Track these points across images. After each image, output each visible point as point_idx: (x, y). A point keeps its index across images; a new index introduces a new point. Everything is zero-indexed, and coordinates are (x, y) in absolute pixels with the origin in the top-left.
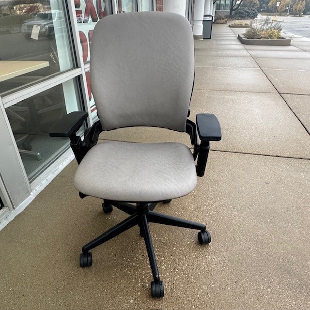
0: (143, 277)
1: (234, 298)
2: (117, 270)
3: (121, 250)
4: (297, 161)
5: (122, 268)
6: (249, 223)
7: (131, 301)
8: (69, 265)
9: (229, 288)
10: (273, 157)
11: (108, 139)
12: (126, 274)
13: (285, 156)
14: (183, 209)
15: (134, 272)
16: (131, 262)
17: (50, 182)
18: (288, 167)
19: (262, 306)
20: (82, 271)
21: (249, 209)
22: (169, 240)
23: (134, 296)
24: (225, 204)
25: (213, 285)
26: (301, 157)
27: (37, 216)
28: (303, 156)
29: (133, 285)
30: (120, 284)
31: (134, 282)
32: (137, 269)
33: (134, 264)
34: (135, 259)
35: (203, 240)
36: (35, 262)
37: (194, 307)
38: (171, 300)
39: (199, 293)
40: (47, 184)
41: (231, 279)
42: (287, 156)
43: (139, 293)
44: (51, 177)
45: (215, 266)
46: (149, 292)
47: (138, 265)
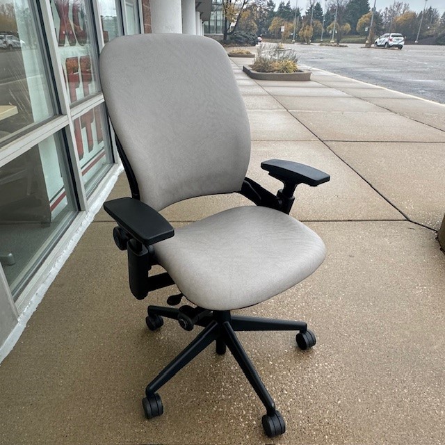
1: (370, 411)
2: (203, 410)
3: (197, 380)
4: (374, 223)
5: (208, 406)
6: (350, 311)
8: (125, 421)
9: (359, 400)
10: (345, 222)
12: (218, 414)
13: (358, 219)
14: (260, 306)
15: (228, 408)
16: (218, 394)
17: (43, 297)
18: (367, 234)
19: (405, 414)
20: (150, 424)
21: (343, 292)
22: (258, 352)
24: (312, 291)
25: (339, 402)
26: (377, 218)
27: (41, 354)
29: (234, 428)
30: (216, 431)
31: (233, 422)
32: (231, 403)
33: (223, 396)
34: (222, 389)
35: (304, 343)
36: (67, 429)
37: (327, 437)
38: (294, 435)
39: (325, 416)
40: (39, 300)
41: (357, 388)
42: (360, 219)
43: (248, 436)
44: (42, 289)
45: (331, 375)
46: (260, 432)
47: (230, 397)
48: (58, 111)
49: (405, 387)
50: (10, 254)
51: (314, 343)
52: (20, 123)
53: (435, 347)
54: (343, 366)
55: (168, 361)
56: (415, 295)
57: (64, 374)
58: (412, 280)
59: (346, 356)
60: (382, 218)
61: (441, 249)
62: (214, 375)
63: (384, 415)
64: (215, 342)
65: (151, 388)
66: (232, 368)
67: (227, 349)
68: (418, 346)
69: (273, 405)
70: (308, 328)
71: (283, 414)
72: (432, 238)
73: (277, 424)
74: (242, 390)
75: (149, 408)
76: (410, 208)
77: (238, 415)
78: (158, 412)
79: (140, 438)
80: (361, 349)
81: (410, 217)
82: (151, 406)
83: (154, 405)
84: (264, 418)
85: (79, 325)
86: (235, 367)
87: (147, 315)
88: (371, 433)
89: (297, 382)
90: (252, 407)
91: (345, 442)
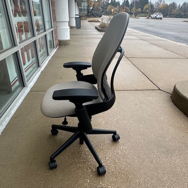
0: (90, 166)
1: (140, 165)
2: (74, 166)
3: (71, 154)
4: (146, 91)
5: (76, 164)
7: (88, 181)
8: (42, 171)
9: (136, 161)
10: (134, 91)
11: (38, 90)
12: (80, 167)
13: (140, 89)
14: (99, 125)
15: (84, 165)
17: (8, 122)
18: (143, 95)
20: (52, 172)
21: (132, 119)
22: (97, 143)
23: (89, 178)
24: (119, 119)
25: (128, 161)
26: (147, 89)
27: (7, 145)
29: (86, 172)
30: (78, 174)
32: (85, 163)
33: (82, 160)
34: (82, 157)
35: (115, 139)
36: (18, 175)
37: (122, 175)
39: (122, 167)
40: (7, 124)
41: (136, 156)
43: (91, 176)
44: (8, 119)
45: (125, 151)
46: (96, 173)
47: (84, 161)
49: (154, 155)
51: (119, 138)
53: (167, 139)
54: (131, 147)
56: (160, 120)
57: (17, 153)
58: (160, 114)
59: (132, 144)
60: (150, 89)
61: (172, 101)
62: (78, 152)
63: (145, 166)
64: (79, 138)
65: (53, 157)
66: (86, 149)
67: (84, 142)
68: (160, 139)
69: (101, 163)
70: (117, 133)
71: (106, 166)
72: (169, 97)
73: (103, 170)
74: (90, 157)
75: (51, 165)
76: (161, 85)
77: (88, 167)
78: (55, 167)
79: (48, 177)
80: (138, 140)
81: (160, 88)
82: (52, 165)
83: (53, 164)
84: (98, 167)
85: (23, 133)
86: (87, 149)
87: (52, 129)
88: (140, 173)
89: (112, 154)
90: (93, 164)
91: (130, 176)
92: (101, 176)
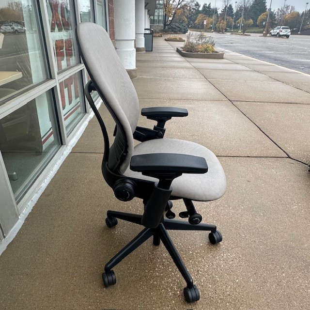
0: (172, 285)
1: (259, 288)
2: (143, 283)
3: (139, 263)
4: (265, 159)
5: (147, 280)
6: (247, 219)
8: (90, 288)
9: (251, 280)
10: (245, 158)
11: (84, 151)
12: (153, 285)
13: (254, 156)
15: (161, 282)
16: (154, 272)
17: (36, 202)
18: (260, 166)
19: (283, 290)
20: (107, 291)
21: (243, 206)
22: (182, 245)
23: (170, 306)
24: (220, 204)
25: (237, 281)
26: (267, 156)
27: (34, 241)
28: (268, 155)
29: (164, 295)
30: (152, 297)
31: (164, 292)
32: (162, 279)
33: (157, 274)
34: (157, 269)
35: (214, 240)
36: (51, 292)
37: (228, 304)
38: (206, 302)
39: (227, 290)
40: (33, 205)
41: (250, 272)
42: (256, 156)
43: (173, 302)
44: (36, 197)
45: (232, 262)
46: (182, 298)
47: (162, 274)
48: (49, 76)
49: (283, 272)
50: (15, 173)
51: (221, 240)
52: (23, 84)
53: (306, 246)
54: (241, 256)
55: (120, 248)
56: (292, 210)
57: (49, 255)
58: (291, 199)
59: (243, 250)
60: (271, 156)
63: (268, 291)
64: (152, 237)
65: (108, 266)
66: (164, 255)
67: (161, 242)
68: (293, 245)
69: (191, 280)
70: (217, 230)
71: (199, 287)
72: (306, 170)
73: (194, 294)
74: (170, 270)
75: (106, 280)
76: (290, 150)
77: (167, 287)
78: (113, 282)
79: (100, 300)
80: (253, 245)
81: (290, 155)
82: (107, 278)
83: (110, 278)
84: (185, 289)
85: (60, 222)
86: (166, 254)
87: (107, 217)
88: (259, 303)
89: (209, 266)
90: (177, 282)
91: (241, 308)
92: (191, 304)
